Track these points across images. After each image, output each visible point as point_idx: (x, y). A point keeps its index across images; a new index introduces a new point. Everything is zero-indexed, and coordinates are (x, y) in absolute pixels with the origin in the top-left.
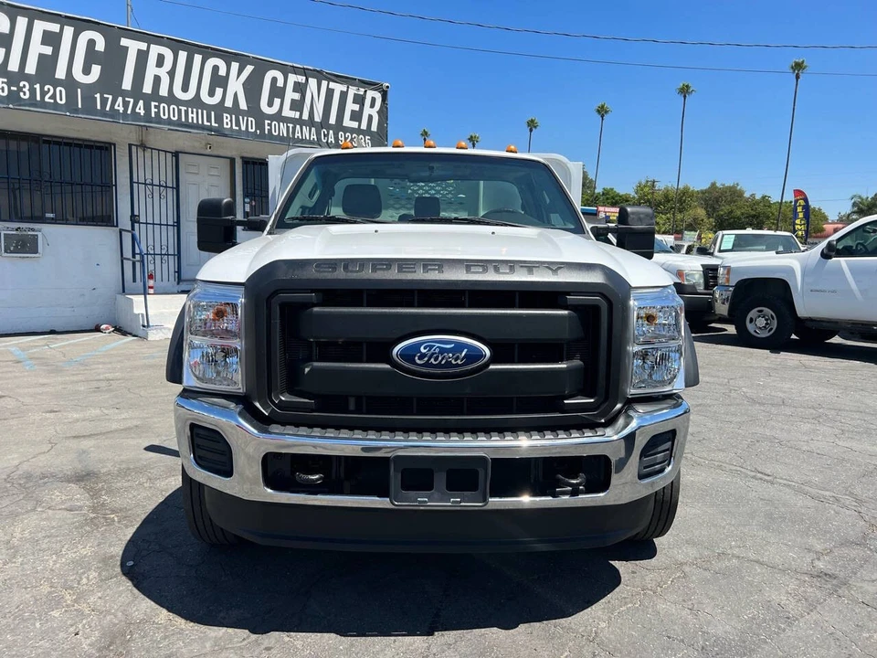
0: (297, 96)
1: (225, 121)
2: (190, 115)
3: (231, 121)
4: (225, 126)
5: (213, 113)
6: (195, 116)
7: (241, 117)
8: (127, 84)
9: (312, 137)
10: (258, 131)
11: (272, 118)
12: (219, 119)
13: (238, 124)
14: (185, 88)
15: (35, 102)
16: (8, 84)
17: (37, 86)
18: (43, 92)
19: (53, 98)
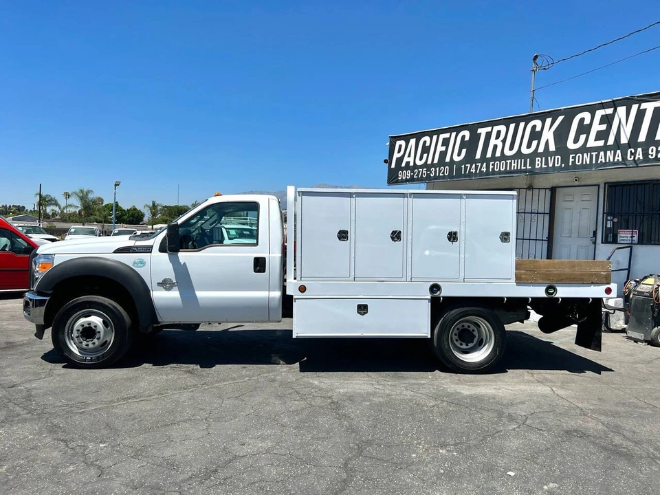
0: (604, 127)
1: (537, 162)
2: (513, 165)
3: (541, 162)
4: (537, 167)
5: (528, 160)
6: (516, 165)
7: (549, 158)
8: (478, 156)
9: (616, 158)
10: (563, 165)
11: (576, 152)
12: (533, 163)
13: (547, 163)
14: (511, 148)
15: (436, 178)
16: (427, 171)
17: (438, 169)
18: (440, 171)
19: (443, 173)
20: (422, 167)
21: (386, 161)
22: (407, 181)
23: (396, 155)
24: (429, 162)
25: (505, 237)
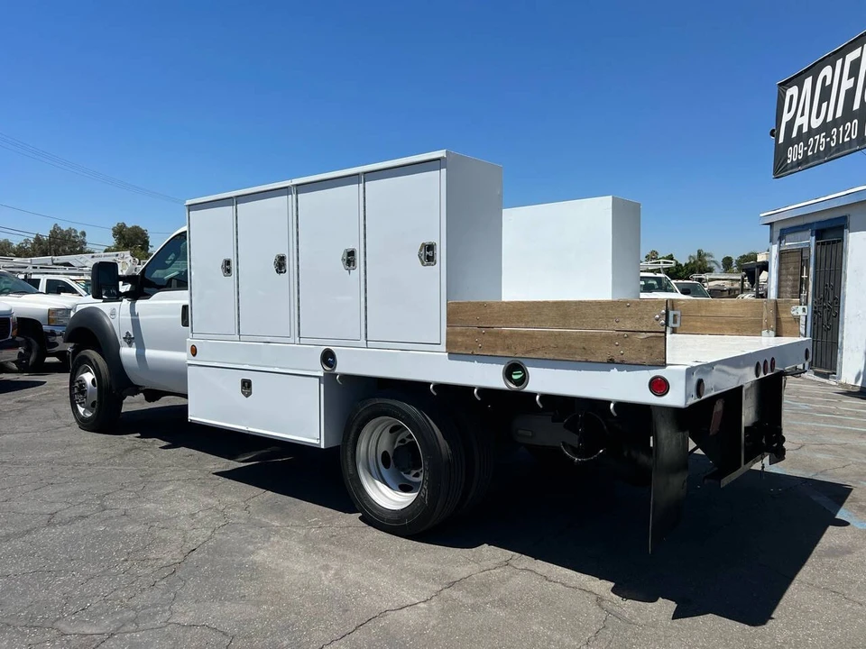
15: (840, 147)
16: (825, 137)
17: (841, 129)
18: (844, 132)
19: (850, 136)
20: (818, 131)
21: (772, 133)
22: (799, 163)
23: (786, 117)
24: (830, 119)
25: (428, 254)
